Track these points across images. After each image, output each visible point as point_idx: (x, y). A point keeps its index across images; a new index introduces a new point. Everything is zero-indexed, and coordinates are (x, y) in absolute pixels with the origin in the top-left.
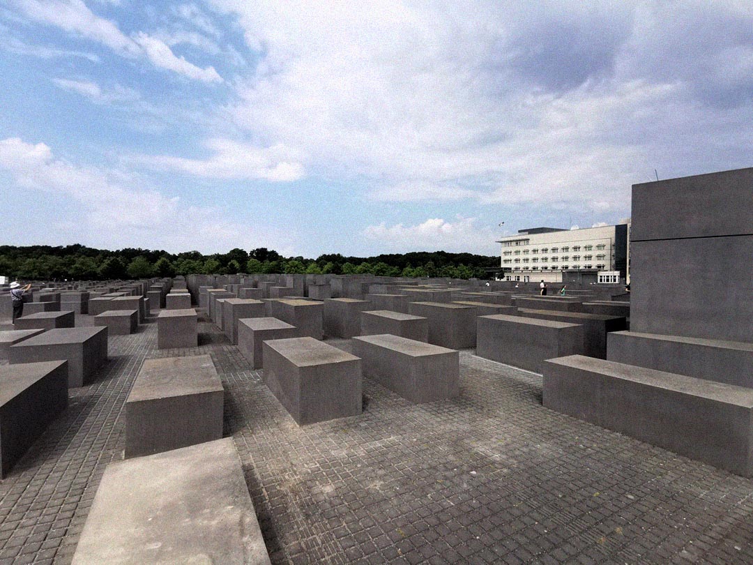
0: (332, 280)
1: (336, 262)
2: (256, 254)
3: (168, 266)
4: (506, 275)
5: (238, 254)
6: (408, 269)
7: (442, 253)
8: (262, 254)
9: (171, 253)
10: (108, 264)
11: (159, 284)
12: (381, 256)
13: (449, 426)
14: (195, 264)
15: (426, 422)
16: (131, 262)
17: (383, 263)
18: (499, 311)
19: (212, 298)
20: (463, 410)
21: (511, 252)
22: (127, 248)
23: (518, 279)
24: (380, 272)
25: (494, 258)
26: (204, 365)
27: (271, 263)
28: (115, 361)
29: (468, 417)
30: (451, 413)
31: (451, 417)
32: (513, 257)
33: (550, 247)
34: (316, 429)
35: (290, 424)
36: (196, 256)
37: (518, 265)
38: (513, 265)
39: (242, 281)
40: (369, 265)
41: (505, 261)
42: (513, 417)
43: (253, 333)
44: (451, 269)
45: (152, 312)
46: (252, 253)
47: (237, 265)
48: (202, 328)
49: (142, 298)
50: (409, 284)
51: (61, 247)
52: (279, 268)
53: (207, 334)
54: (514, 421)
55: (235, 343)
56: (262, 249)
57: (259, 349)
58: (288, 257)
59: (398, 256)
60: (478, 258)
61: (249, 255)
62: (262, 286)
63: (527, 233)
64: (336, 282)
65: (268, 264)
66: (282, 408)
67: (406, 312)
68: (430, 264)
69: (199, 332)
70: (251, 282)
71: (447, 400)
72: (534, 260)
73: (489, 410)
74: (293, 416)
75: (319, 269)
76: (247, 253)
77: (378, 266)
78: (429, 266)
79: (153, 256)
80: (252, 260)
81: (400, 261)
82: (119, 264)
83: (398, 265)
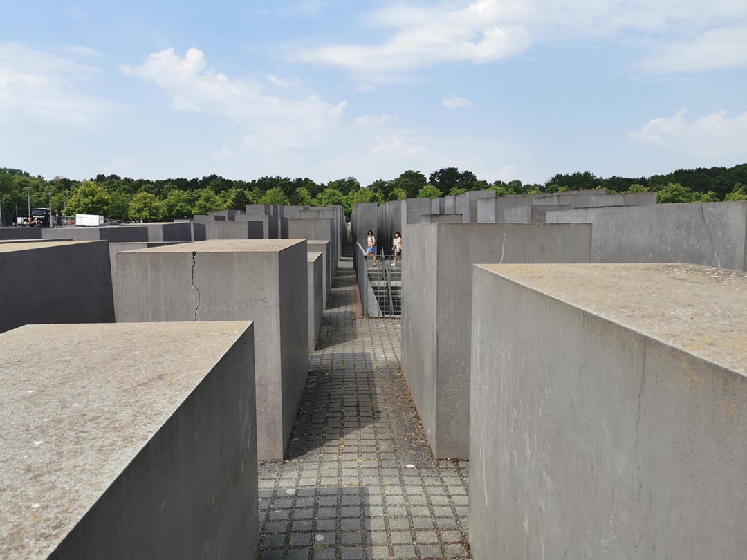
2: (440, 177)
5: (411, 180)
6: (737, 195)
8: (449, 178)
9: (318, 183)
17: (678, 186)
36: (348, 184)
46: (433, 176)
51: (197, 179)
56: (449, 169)
58: (491, 182)
59: (716, 171)
61: (428, 181)
76: (426, 178)
77: (667, 192)
79: (294, 187)
80: (427, 187)
81: (719, 182)
82: (245, 199)
83: (713, 190)
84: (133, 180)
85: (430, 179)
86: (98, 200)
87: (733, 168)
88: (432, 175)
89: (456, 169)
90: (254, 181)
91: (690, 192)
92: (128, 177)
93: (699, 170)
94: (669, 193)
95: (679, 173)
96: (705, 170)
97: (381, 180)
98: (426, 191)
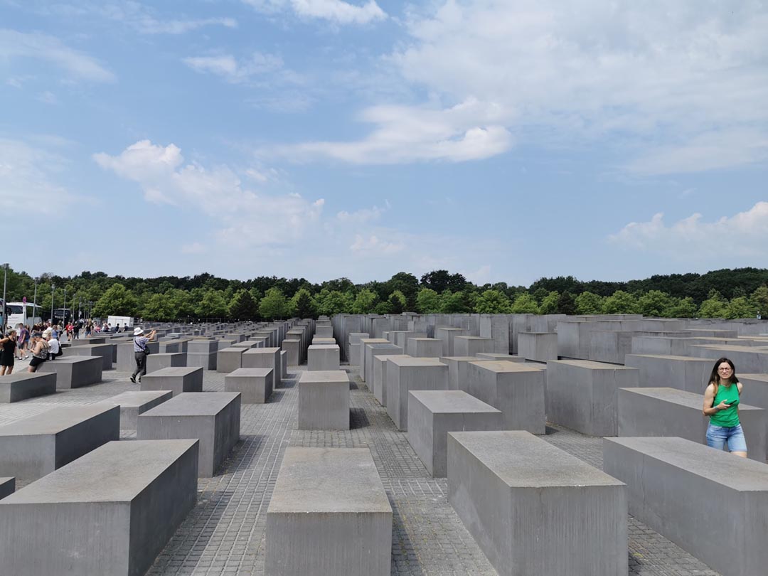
0: (559, 325)
1: (565, 291)
2: (431, 279)
3: (308, 301)
5: (404, 282)
6: (712, 302)
8: (440, 280)
9: (313, 283)
10: (239, 300)
11: (298, 328)
14: (345, 296)
16: (264, 296)
17: (658, 292)
19: (369, 354)
22: (260, 276)
24: (653, 310)
26: (362, 465)
27: (454, 296)
28: (249, 442)
36: (344, 285)
39: (411, 325)
40: (629, 296)
43: (432, 416)
45: (288, 372)
46: (425, 278)
47: (402, 299)
48: (355, 401)
49: (279, 351)
50: (716, 335)
51: (188, 277)
52: (467, 304)
55: (403, 429)
56: (440, 271)
57: (441, 445)
58: (481, 284)
59: (690, 278)
61: (420, 282)
62: (442, 333)
64: (566, 328)
65: (450, 296)
66: (479, 553)
68: (764, 291)
69: (351, 407)
70: (424, 327)
75: (534, 304)
76: (417, 280)
77: (649, 298)
78: (760, 296)
79: (290, 287)
80: (425, 289)
81: (695, 287)
82: (251, 299)
83: (690, 295)
84: (124, 278)
85: (421, 280)
86: (127, 302)
87: (706, 275)
88: (423, 277)
89: (447, 272)
90: (249, 281)
91: (668, 297)
92: (119, 275)
93: (673, 276)
94: (650, 300)
95: (656, 279)
97: (375, 281)
98: (424, 294)
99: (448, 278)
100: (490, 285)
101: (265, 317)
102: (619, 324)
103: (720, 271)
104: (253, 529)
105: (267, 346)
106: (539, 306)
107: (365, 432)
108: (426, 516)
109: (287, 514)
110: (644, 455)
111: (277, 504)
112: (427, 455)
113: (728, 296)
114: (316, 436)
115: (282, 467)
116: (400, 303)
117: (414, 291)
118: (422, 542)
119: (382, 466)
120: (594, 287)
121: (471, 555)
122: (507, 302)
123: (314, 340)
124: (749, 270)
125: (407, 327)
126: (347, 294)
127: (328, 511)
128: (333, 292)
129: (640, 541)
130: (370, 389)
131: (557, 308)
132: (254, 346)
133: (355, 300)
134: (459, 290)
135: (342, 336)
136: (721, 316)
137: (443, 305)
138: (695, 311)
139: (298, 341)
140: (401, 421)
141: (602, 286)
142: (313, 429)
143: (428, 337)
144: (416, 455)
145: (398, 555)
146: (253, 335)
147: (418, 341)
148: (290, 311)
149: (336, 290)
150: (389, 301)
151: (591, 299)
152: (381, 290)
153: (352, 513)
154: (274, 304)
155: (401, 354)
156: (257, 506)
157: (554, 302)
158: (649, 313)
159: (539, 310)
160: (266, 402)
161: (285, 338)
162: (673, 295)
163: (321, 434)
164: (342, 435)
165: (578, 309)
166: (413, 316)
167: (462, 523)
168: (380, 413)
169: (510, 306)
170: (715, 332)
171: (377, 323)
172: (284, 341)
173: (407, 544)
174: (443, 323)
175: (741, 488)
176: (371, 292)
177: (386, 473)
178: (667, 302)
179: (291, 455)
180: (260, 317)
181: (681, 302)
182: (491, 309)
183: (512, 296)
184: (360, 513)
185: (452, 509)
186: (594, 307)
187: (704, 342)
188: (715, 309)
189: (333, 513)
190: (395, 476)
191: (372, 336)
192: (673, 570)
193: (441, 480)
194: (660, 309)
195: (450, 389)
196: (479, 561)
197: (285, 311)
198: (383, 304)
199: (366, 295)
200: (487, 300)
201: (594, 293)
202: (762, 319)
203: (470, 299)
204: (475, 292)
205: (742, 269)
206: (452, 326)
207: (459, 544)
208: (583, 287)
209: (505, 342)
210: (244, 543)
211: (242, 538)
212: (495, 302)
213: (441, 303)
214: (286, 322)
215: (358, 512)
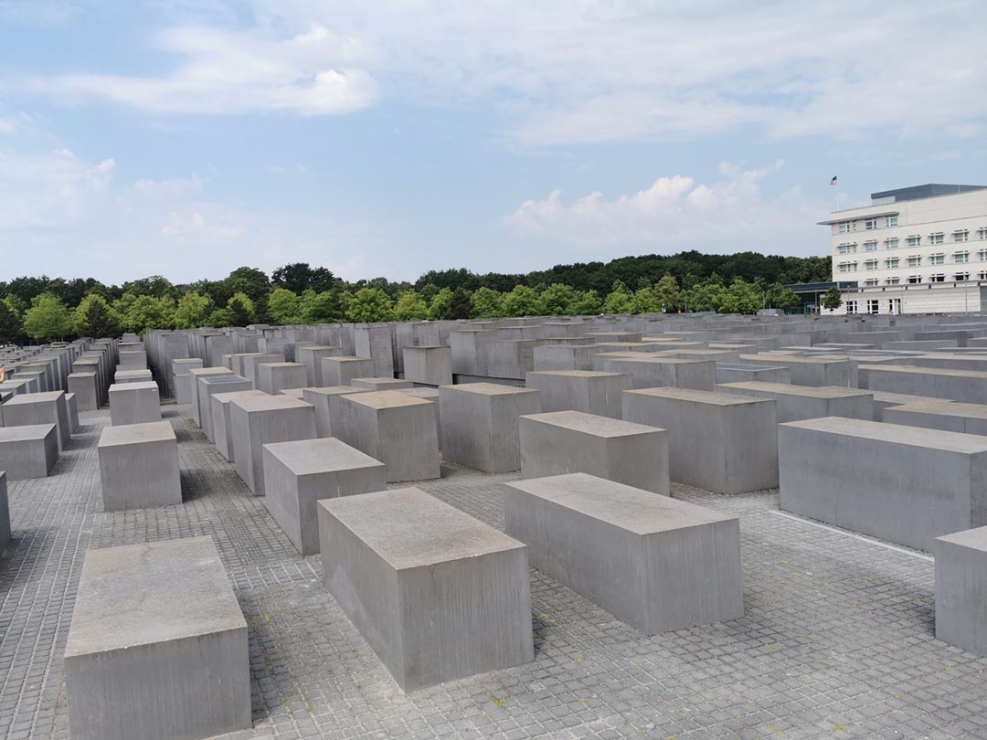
0: (452, 335)
1: (459, 288)
2: (287, 276)
3: (103, 311)
4: (844, 298)
5: (249, 280)
6: (618, 295)
7: (693, 256)
8: (299, 277)
9: (108, 285)
11: (91, 355)
12: (557, 268)
13: (723, 691)
14: (161, 303)
15: (672, 682)
16: (30, 306)
17: (561, 286)
18: (829, 408)
19: (203, 391)
20: (752, 652)
21: (855, 246)
22: (21, 277)
23: (875, 308)
24: (557, 307)
25: (814, 260)
26: (202, 563)
27: (319, 297)
28: (27, 542)
29: (765, 669)
30: (727, 659)
31: (727, 669)
32: (861, 256)
33: (948, 229)
34: (439, 698)
35: (386, 686)
36: (157, 287)
37: (872, 275)
38: (860, 276)
39: (262, 343)
40: (531, 291)
41: (842, 266)
42: (869, 667)
43: (296, 480)
44: (715, 292)
45: (82, 422)
46: (277, 274)
47: (248, 304)
48: (188, 459)
49: (63, 396)
50: (621, 339)
52: (337, 307)
53: (199, 473)
54: (871, 678)
55: (259, 493)
56: (298, 265)
57: (310, 516)
58: (353, 281)
59: (595, 267)
60: (779, 262)
61: (271, 280)
62: (305, 354)
63: (893, 198)
64: (462, 338)
65: (313, 299)
66: (365, 647)
67: (618, 416)
68: (668, 281)
69: (183, 468)
70: (281, 347)
71: (717, 625)
72: (912, 260)
73: (813, 651)
74: (389, 667)
75: (422, 304)
76: (267, 277)
77: (551, 292)
78: (664, 287)
79: (72, 293)
80: (278, 290)
81: (599, 279)
82: (8, 313)
83: (595, 288)
85: (273, 278)
87: (611, 264)
88: (275, 273)
89: (307, 265)
91: (572, 290)
93: (577, 265)
94: (553, 295)
95: (558, 269)
96: (583, 265)
97: (206, 280)
98: (278, 296)
99: (310, 273)
100: (365, 282)
101: (36, 337)
102: (519, 331)
103: (624, 259)
104: (48, 671)
105: (43, 390)
106: (428, 306)
107: (206, 503)
108: (295, 611)
109: (95, 655)
110: (546, 501)
111: (78, 644)
112: (294, 528)
113: (633, 287)
114: (132, 518)
115: (81, 583)
116: (245, 310)
117: (264, 292)
118: (292, 647)
119: (234, 551)
120: (492, 281)
121: (354, 651)
122: (388, 303)
123: (118, 374)
124: (653, 257)
125: (257, 346)
126: (164, 299)
127: (155, 641)
128: (142, 297)
129: (546, 598)
130: (210, 438)
131: (450, 309)
132: (21, 390)
133: (177, 307)
134: (324, 290)
135: (162, 364)
136: (626, 310)
137: (306, 311)
138: (600, 306)
139: (93, 374)
140: (256, 483)
141: (501, 280)
142: (127, 508)
143: (287, 361)
144: (279, 527)
145: (260, 670)
146: (19, 369)
147: (273, 368)
148: (76, 327)
149: (146, 295)
150: (228, 307)
151: (489, 297)
152: (217, 293)
153: (191, 638)
154: (48, 317)
155: (251, 389)
156: (51, 636)
157: (446, 301)
158: (552, 310)
159: (428, 312)
160: (49, 475)
161: (72, 372)
162: (576, 288)
163: (140, 515)
164: (172, 512)
165: (474, 309)
166: (264, 330)
167: (342, 612)
168: (227, 474)
169: (392, 308)
170: (619, 336)
171: (213, 343)
172: (71, 375)
173: (273, 654)
174: (305, 338)
175: (642, 531)
176: (201, 295)
177: (240, 559)
178: (571, 297)
179: (95, 561)
180: (27, 338)
181: (585, 295)
182: (369, 313)
183: (394, 295)
184: (202, 636)
185: (329, 594)
186: (493, 306)
187: (607, 349)
188: (620, 303)
189: (163, 642)
190: (252, 562)
191: (207, 364)
192: (580, 628)
193: (314, 557)
194: (564, 305)
195: (318, 438)
196: (365, 658)
197: (68, 327)
198: (220, 312)
199: (193, 301)
200: (363, 302)
201: (492, 288)
202: (667, 312)
203: (340, 301)
204: (346, 292)
205: (647, 257)
206: (319, 343)
207: (338, 640)
208: (478, 281)
209: (387, 359)
210: (35, 693)
211: (32, 687)
212: (372, 304)
213: (302, 308)
214: (71, 346)
215: (198, 635)
